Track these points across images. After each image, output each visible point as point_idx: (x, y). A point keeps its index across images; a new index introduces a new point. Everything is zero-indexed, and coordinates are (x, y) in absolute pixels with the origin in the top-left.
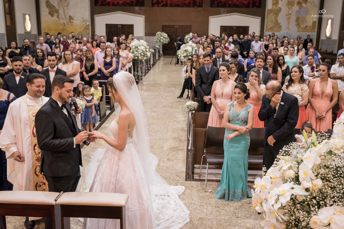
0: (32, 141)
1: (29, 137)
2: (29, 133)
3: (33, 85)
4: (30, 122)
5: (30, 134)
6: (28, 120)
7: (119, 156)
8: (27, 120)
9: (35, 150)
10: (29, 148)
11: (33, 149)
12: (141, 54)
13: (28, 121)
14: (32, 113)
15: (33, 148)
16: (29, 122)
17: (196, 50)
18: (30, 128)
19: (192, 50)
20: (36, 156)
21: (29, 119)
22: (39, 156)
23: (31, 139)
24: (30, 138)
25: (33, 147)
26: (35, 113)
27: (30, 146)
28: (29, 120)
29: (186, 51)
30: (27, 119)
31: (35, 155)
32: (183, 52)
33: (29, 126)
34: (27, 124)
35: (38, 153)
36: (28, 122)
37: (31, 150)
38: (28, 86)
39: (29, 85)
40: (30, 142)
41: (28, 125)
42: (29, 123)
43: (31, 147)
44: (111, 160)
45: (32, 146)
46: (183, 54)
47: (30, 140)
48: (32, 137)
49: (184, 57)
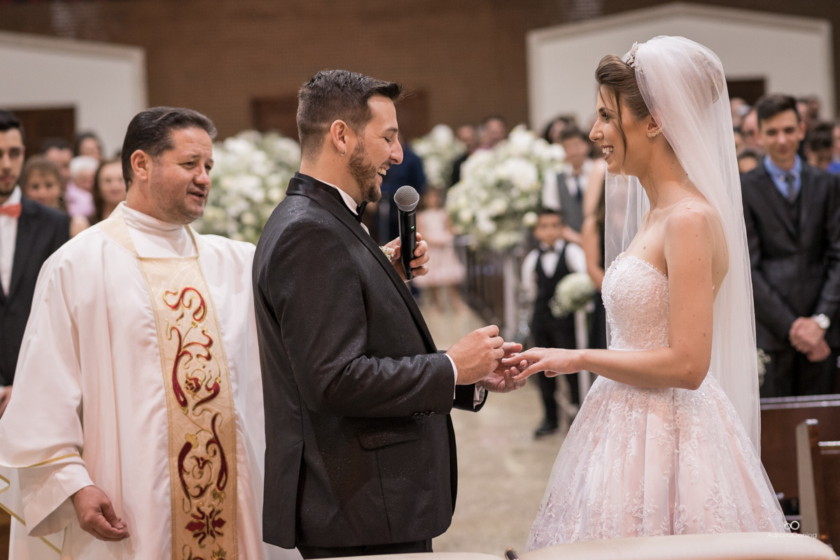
0: (170, 428)
1: (159, 407)
2: (159, 389)
3: (168, 157)
4: (158, 335)
5: (162, 392)
6: (148, 326)
7: (671, 418)
8: (146, 321)
9: (185, 476)
10: (159, 462)
11: (177, 470)
12: (238, 219)
13: (151, 331)
14: (162, 291)
15: (176, 464)
16: (154, 331)
17: (561, 179)
18: (159, 363)
19: (541, 178)
20: (187, 509)
21: (152, 317)
22: (202, 509)
23: (169, 415)
24: (164, 410)
25: (176, 459)
26: (175, 294)
27: (164, 453)
28: (153, 325)
29: (503, 186)
30: (145, 317)
31: (186, 500)
32: (484, 195)
33: (157, 350)
34: (147, 343)
35: (197, 492)
36: (152, 334)
37: (167, 472)
38: (142, 164)
39: (146, 157)
40: (164, 428)
41: (151, 347)
42: (154, 339)
43: (166, 460)
44: (625, 446)
45: (170, 455)
46: (486, 203)
47: (164, 424)
48: (173, 407)
49: (498, 219)
